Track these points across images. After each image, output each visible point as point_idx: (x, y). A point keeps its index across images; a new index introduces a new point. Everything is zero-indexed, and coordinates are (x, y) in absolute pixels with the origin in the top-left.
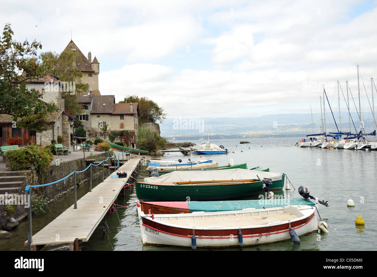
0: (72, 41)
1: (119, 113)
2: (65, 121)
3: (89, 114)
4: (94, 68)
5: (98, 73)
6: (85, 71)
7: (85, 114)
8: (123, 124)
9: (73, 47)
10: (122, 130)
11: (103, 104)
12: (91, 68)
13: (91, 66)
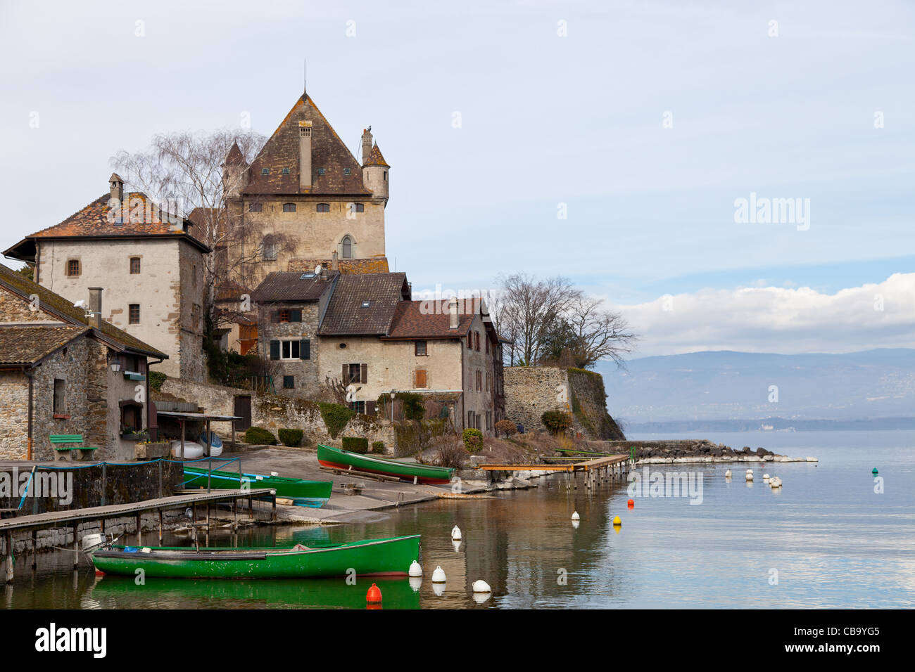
0: (305, 97)
1: (410, 334)
2: (98, 362)
3: (311, 337)
4: (371, 181)
5: (385, 199)
6: (341, 193)
7: (299, 338)
8: (425, 372)
9: (308, 115)
10: (419, 390)
11: (361, 302)
12: (362, 182)
13: (361, 176)
